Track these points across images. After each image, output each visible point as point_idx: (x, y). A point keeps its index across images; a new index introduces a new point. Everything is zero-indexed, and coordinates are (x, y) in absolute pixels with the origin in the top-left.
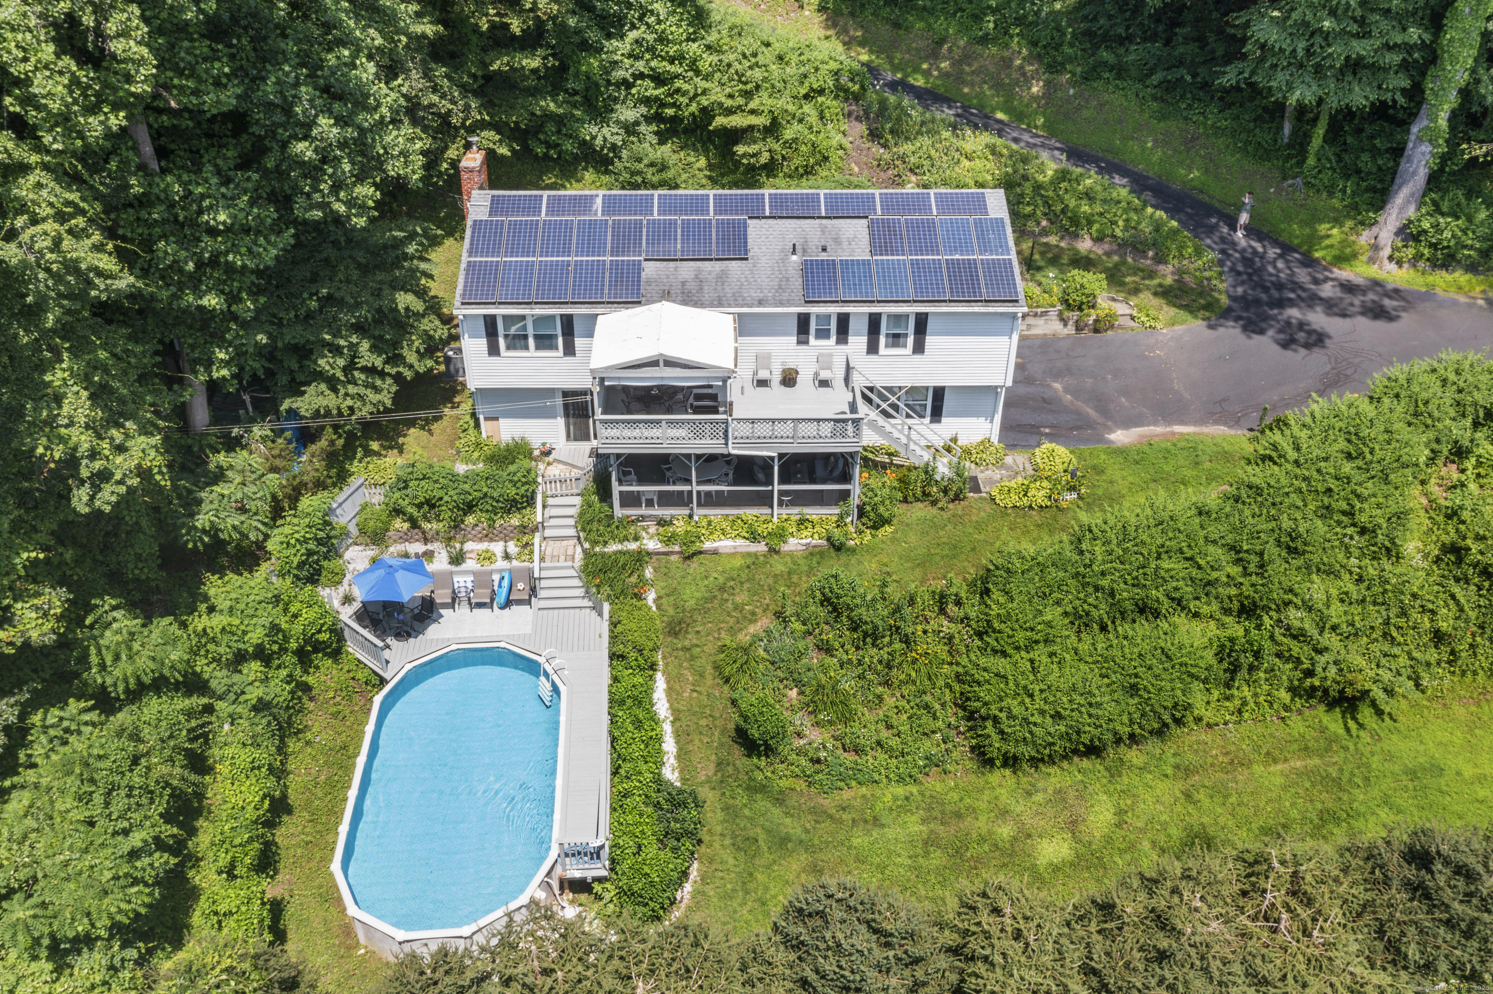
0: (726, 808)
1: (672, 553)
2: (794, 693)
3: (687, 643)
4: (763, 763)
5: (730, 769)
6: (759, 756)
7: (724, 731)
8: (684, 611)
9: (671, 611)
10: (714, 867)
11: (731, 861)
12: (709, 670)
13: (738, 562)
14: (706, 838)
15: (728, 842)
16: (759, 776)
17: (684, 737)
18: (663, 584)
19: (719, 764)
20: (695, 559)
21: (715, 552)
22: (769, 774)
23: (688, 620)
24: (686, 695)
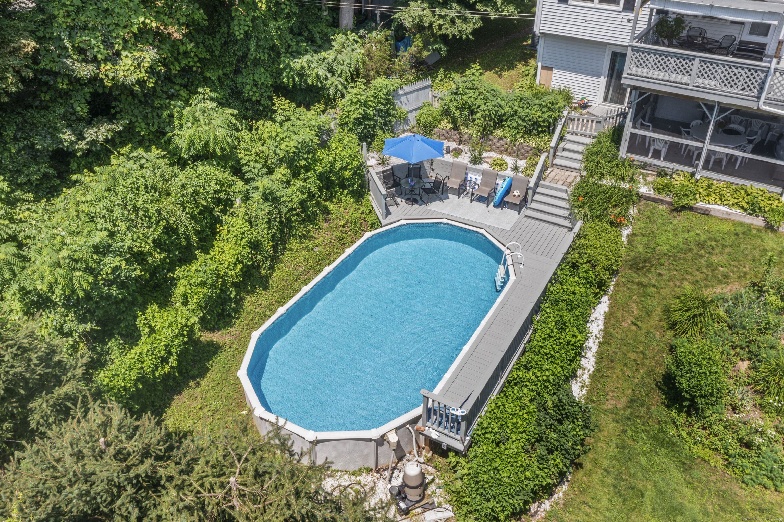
0: (621, 446)
1: (662, 201)
2: (744, 366)
3: (645, 280)
4: (682, 419)
5: (643, 411)
6: (679, 411)
7: (650, 372)
8: (654, 252)
9: (640, 248)
10: (583, 498)
11: (605, 502)
12: (659, 311)
13: (726, 228)
14: (588, 465)
15: (609, 480)
16: (672, 431)
17: (605, 362)
18: (642, 225)
19: (632, 401)
20: (683, 213)
21: (706, 213)
22: (684, 434)
23: (654, 261)
24: (625, 325)
